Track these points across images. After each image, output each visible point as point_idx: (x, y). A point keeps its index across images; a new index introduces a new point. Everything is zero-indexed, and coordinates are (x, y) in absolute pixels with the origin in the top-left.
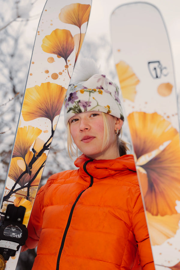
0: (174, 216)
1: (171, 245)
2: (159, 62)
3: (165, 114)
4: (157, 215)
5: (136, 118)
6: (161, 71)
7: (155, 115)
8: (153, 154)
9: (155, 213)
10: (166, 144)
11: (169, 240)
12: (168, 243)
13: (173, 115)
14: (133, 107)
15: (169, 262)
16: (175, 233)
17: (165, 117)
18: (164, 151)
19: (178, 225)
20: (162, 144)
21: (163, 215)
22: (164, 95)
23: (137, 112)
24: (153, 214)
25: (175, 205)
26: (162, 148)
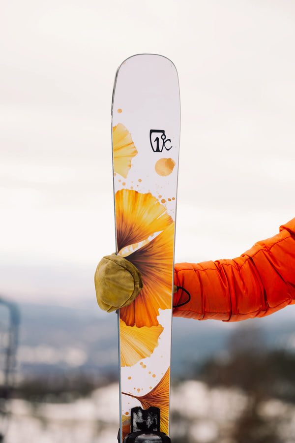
0: (153, 327)
1: (145, 366)
2: (163, 131)
3: (160, 197)
4: (132, 325)
5: (126, 196)
6: (164, 143)
7: (148, 195)
8: (140, 245)
9: (130, 322)
10: (156, 235)
11: (143, 360)
12: (141, 364)
13: (170, 200)
14: (124, 184)
15: (139, 390)
16: (152, 351)
17: (160, 200)
18: (152, 242)
19: (157, 342)
20: (151, 234)
21: (139, 327)
22: (163, 174)
23: (127, 190)
24: (127, 324)
25: (157, 314)
26: (150, 239)
